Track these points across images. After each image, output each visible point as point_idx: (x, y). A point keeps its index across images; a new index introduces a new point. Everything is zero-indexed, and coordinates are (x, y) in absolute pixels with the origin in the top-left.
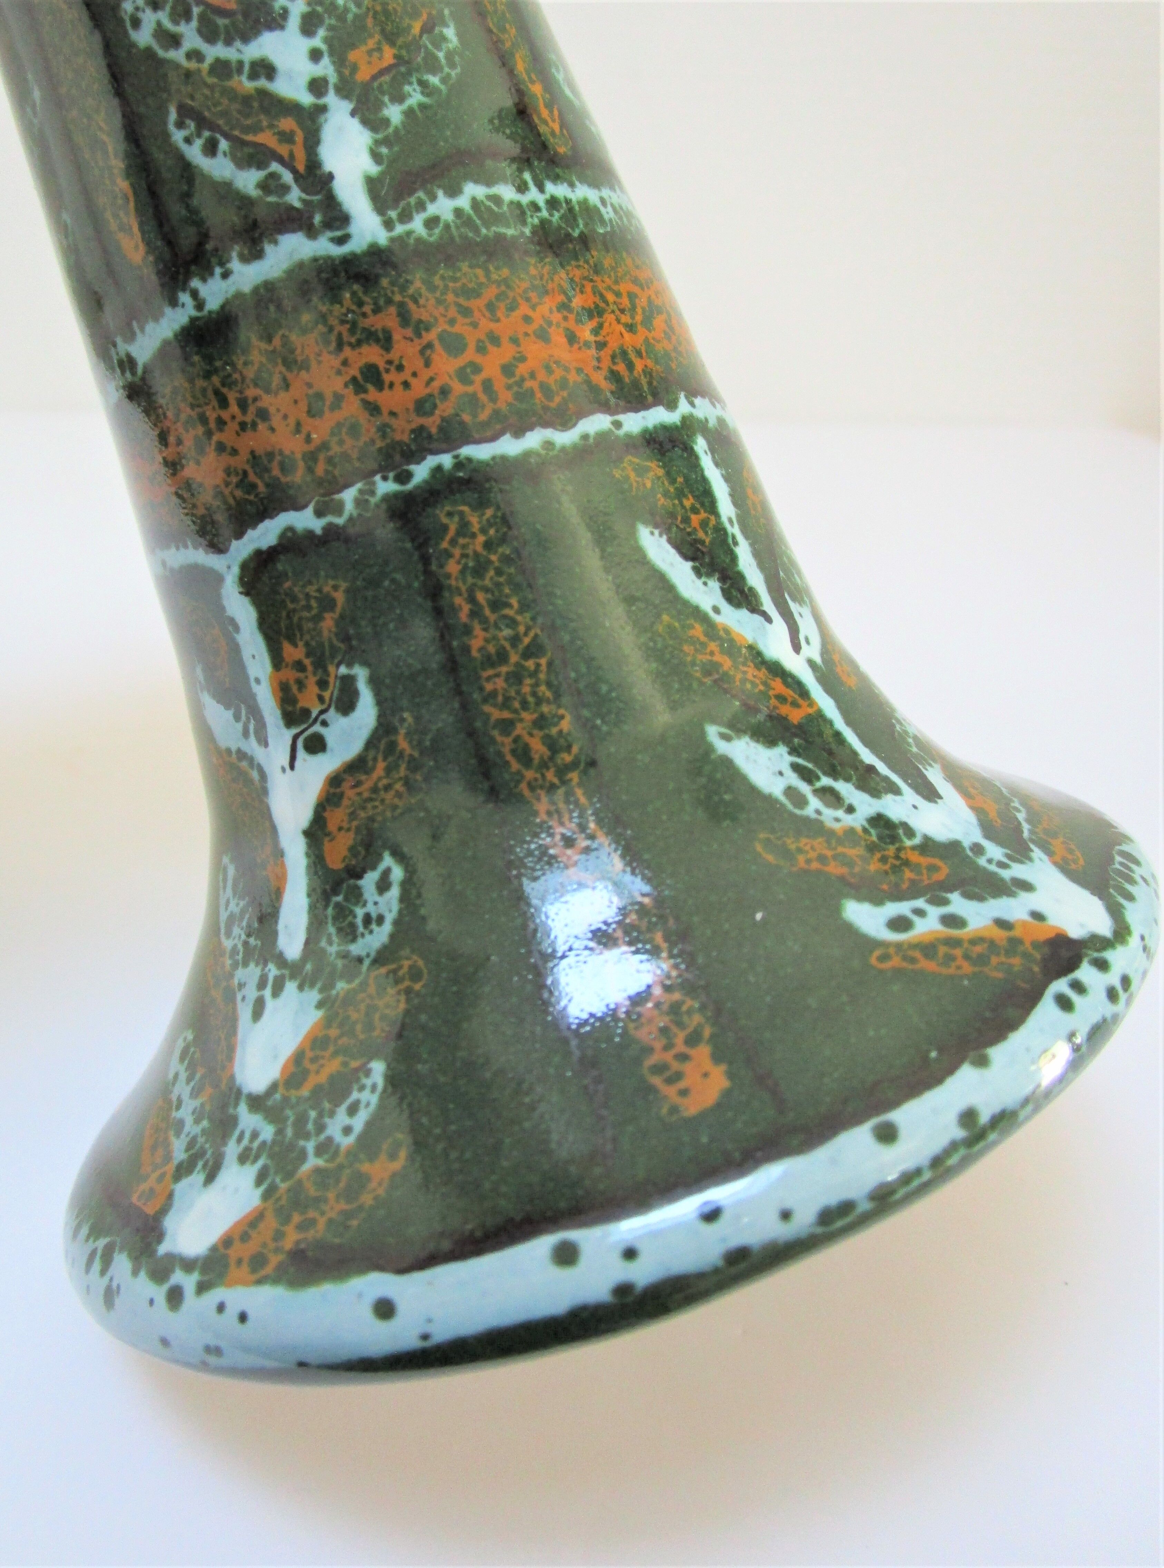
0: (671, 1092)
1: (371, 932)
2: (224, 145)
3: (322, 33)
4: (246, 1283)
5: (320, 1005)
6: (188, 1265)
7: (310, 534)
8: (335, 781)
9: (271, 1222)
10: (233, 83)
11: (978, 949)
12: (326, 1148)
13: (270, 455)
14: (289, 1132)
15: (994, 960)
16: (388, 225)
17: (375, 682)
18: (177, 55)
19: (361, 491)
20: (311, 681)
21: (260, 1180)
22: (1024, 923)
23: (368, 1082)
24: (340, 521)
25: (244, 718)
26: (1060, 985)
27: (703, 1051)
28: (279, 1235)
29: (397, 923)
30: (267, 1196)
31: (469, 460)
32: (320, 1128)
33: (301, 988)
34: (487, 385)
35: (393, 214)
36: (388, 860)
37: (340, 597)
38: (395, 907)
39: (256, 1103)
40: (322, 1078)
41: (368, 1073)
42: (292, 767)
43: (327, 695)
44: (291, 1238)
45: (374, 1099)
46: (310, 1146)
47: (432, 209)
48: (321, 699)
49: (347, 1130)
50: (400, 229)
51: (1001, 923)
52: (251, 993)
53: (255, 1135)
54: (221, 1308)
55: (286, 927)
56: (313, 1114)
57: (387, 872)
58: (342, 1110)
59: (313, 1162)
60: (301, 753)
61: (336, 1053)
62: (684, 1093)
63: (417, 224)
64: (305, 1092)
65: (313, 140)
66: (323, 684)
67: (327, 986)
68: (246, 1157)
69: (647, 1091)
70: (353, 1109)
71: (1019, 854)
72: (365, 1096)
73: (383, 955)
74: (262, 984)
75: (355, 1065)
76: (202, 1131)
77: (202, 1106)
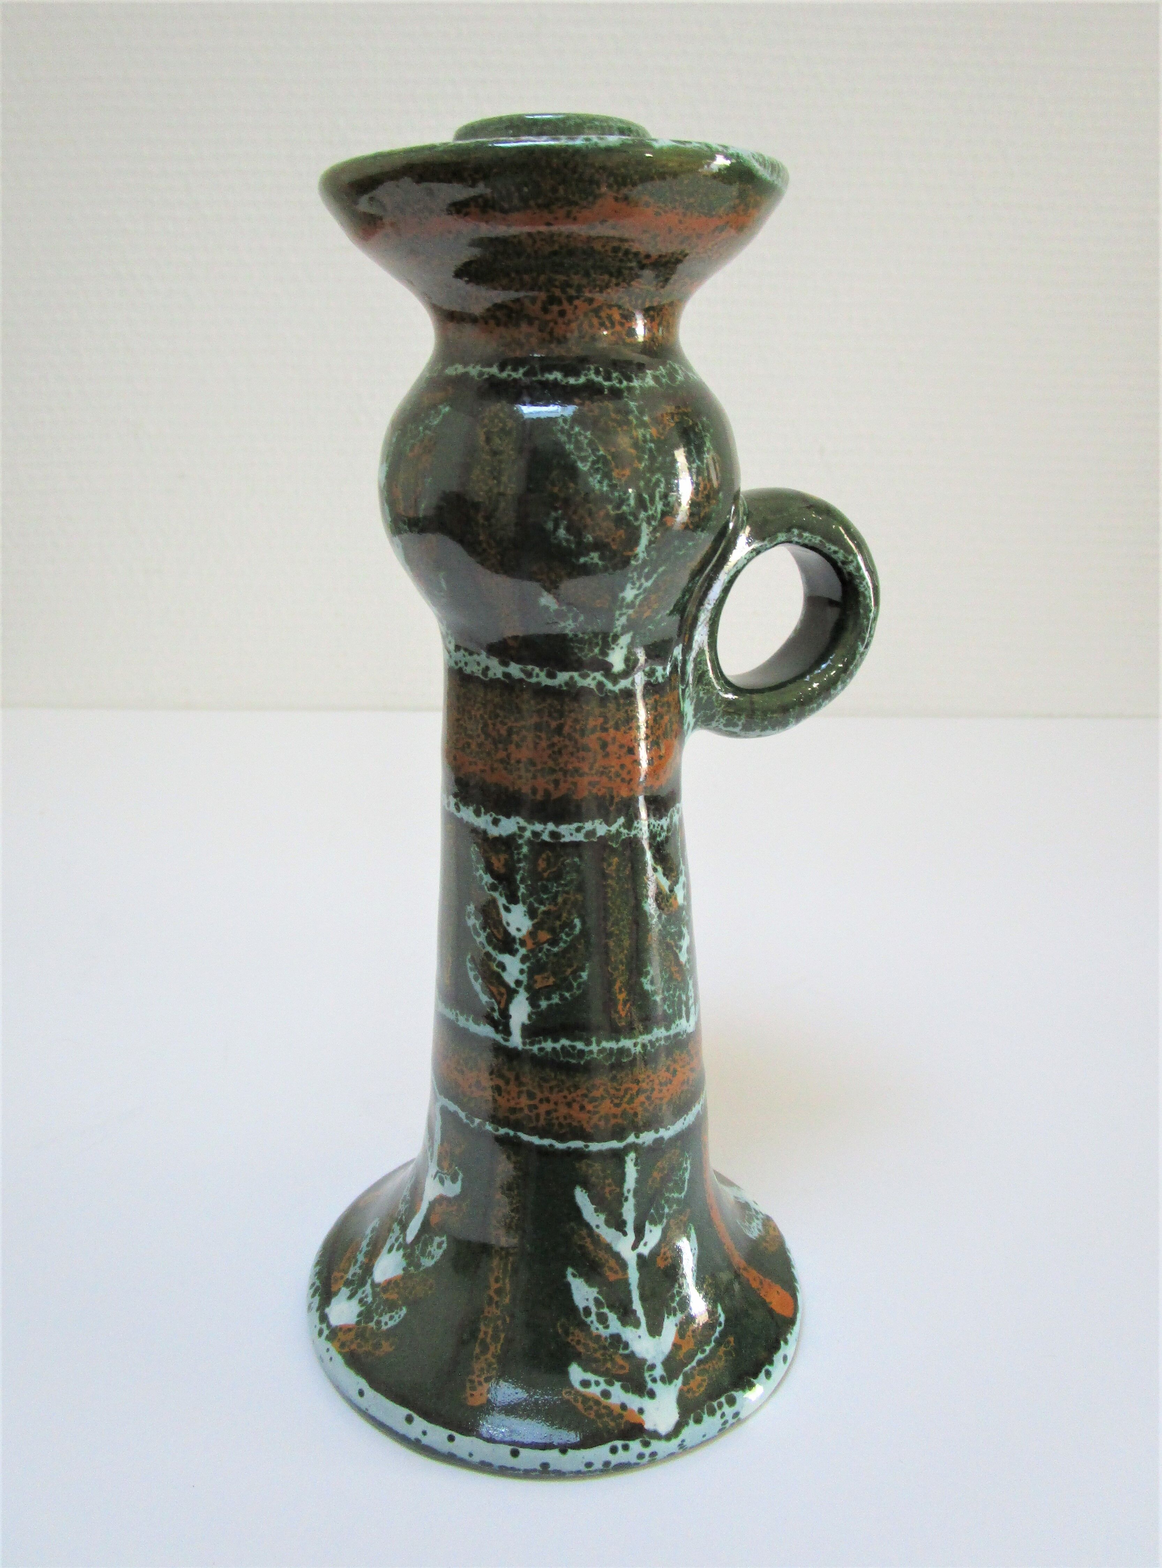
0: (469, 1392)
1: (428, 1259)
2: (480, 981)
3: (528, 964)
4: (337, 1349)
5: (404, 1269)
6: (329, 1326)
7: (463, 1122)
8: (443, 1197)
9: (353, 1333)
10: (491, 963)
11: (603, 1411)
12: (379, 1323)
14: (374, 1306)
15: (606, 1419)
16: (524, 1044)
17: (463, 1181)
19: (481, 1123)
20: (448, 1161)
21: (360, 1315)
22: (632, 1411)
23: (400, 1313)
24: (472, 1126)
26: (619, 1443)
28: (352, 1342)
29: (435, 1263)
30: (358, 1323)
31: (520, 1137)
32: (381, 1315)
33: (404, 1255)
34: (538, 1116)
35: (528, 1041)
36: (444, 1238)
37: (463, 1147)
38: (439, 1257)
39: (374, 1285)
40: (391, 1297)
41: (401, 1309)
42: (435, 1177)
43: (450, 1171)
44: (354, 1346)
45: (398, 1320)
46: (376, 1318)
47: (543, 1045)
48: (448, 1171)
49: (386, 1324)
50: (528, 1047)
51: (623, 1407)
52: (393, 1240)
53: (367, 1296)
54: (327, 1351)
55: (412, 1227)
56: (382, 1307)
57: (442, 1243)
58: (389, 1315)
59: (372, 1325)
60: (438, 1178)
61: (398, 1293)
62: (472, 1395)
63: (535, 1048)
64: (384, 1297)
65: (509, 1001)
66: (451, 1167)
67: (409, 1265)
68: (361, 1301)
69: (464, 1387)
70: (391, 1318)
71: (668, 1379)
72: (396, 1317)
73: (427, 1270)
74: (397, 1239)
75: (400, 1302)
76: (358, 1274)
77: (363, 1263)
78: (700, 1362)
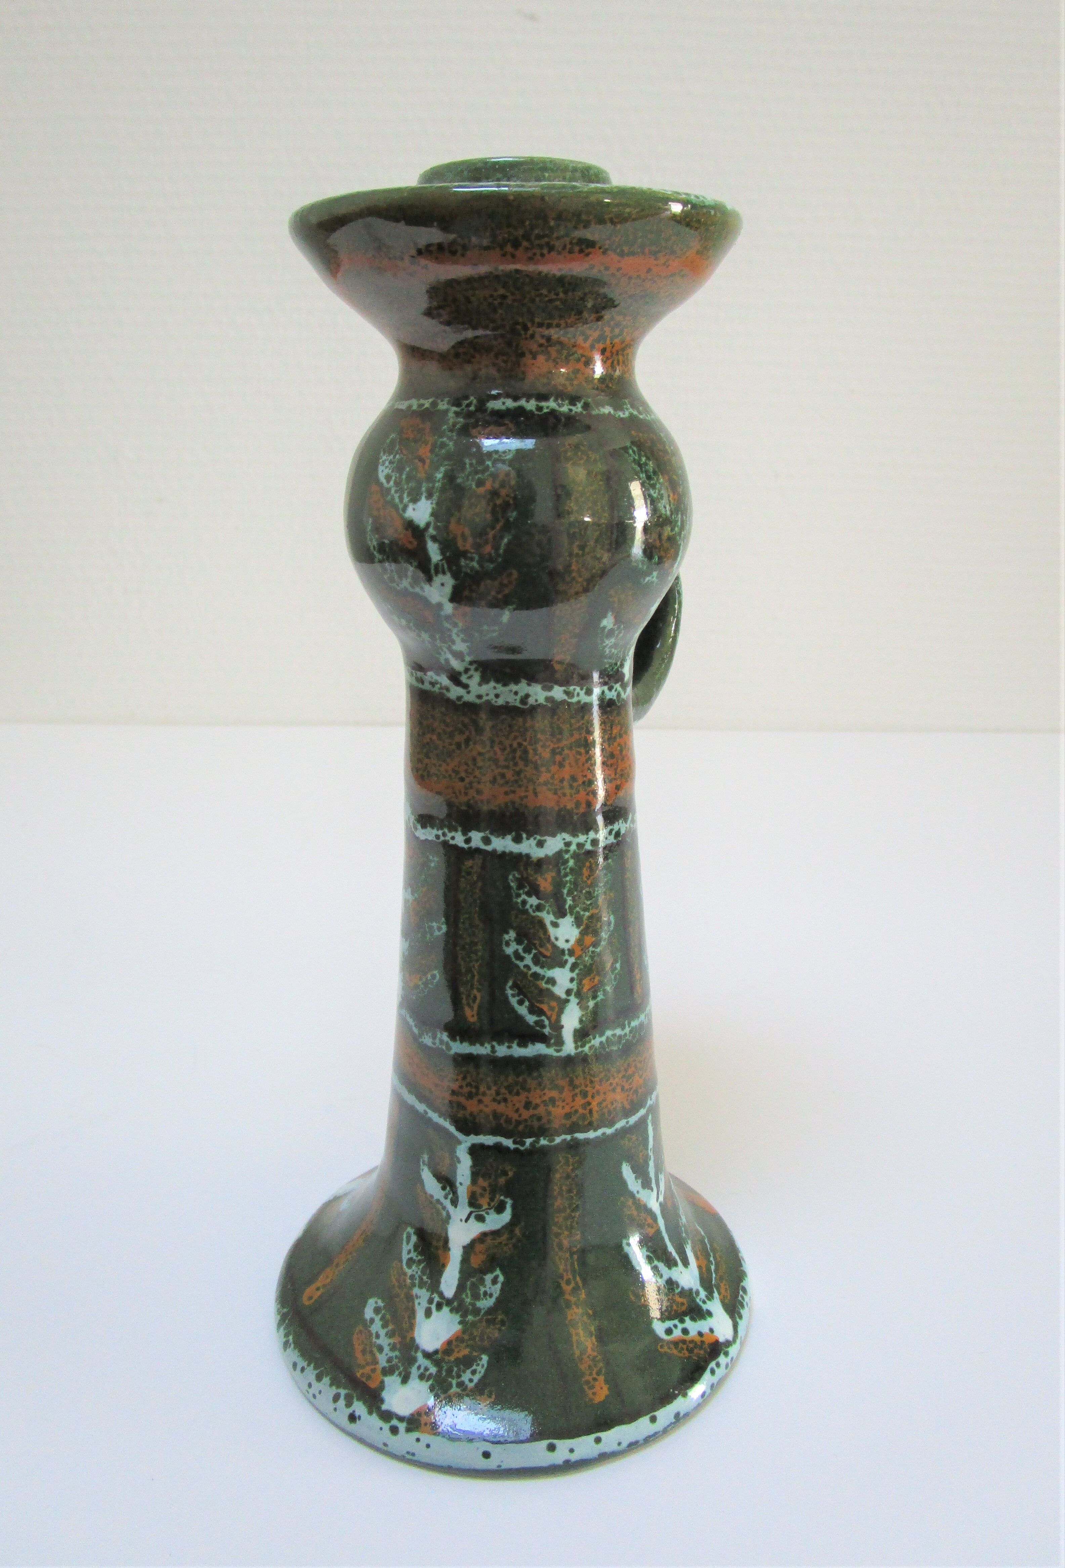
0: (590, 1392)
1: (486, 1299)
2: (527, 1003)
3: (577, 971)
4: (429, 1433)
5: (460, 1323)
6: (401, 1419)
7: (508, 1148)
8: (484, 1235)
10: (539, 983)
11: (691, 1345)
13: (502, 1115)
14: (444, 1373)
15: (696, 1351)
16: (576, 1048)
17: (514, 1207)
18: (521, 964)
19: (534, 1141)
20: (487, 1195)
21: (432, 1390)
22: (707, 1333)
23: (481, 1363)
24: (522, 1148)
25: (447, 1191)
26: (713, 1364)
27: (601, 1378)
29: (497, 1299)
30: (435, 1398)
31: (576, 1138)
32: (459, 1376)
33: (451, 1311)
34: (591, 1111)
35: (579, 1044)
36: (498, 1272)
37: (511, 1174)
38: (498, 1292)
39: (427, 1355)
40: (460, 1355)
41: (481, 1359)
42: (466, 1221)
43: (492, 1204)
45: (483, 1371)
46: (454, 1382)
47: (593, 1042)
48: (489, 1204)
49: (471, 1380)
50: (580, 1049)
51: (700, 1334)
52: (425, 1304)
53: (426, 1369)
54: (418, 1440)
55: (446, 1281)
56: (455, 1369)
57: (496, 1277)
58: (469, 1372)
59: (455, 1389)
60: (472, 1219)
61: (467, 1346)
62: (594, 1394)
63: (586, 1049)
64: (452, 1358)
65: (561, 1011)
66: (492, 1199)
67: (464, 1315)
68: (422, 1377)
69: (582, 1391)
70: (474, 1372)
71: (710, 1296)
72: (479, 1368)
73: (490, 1311)
74: (431, 1301)
75: (475, 1354)
76: (396, 1357)
77: (394, 1344)
78: (716, 1271)
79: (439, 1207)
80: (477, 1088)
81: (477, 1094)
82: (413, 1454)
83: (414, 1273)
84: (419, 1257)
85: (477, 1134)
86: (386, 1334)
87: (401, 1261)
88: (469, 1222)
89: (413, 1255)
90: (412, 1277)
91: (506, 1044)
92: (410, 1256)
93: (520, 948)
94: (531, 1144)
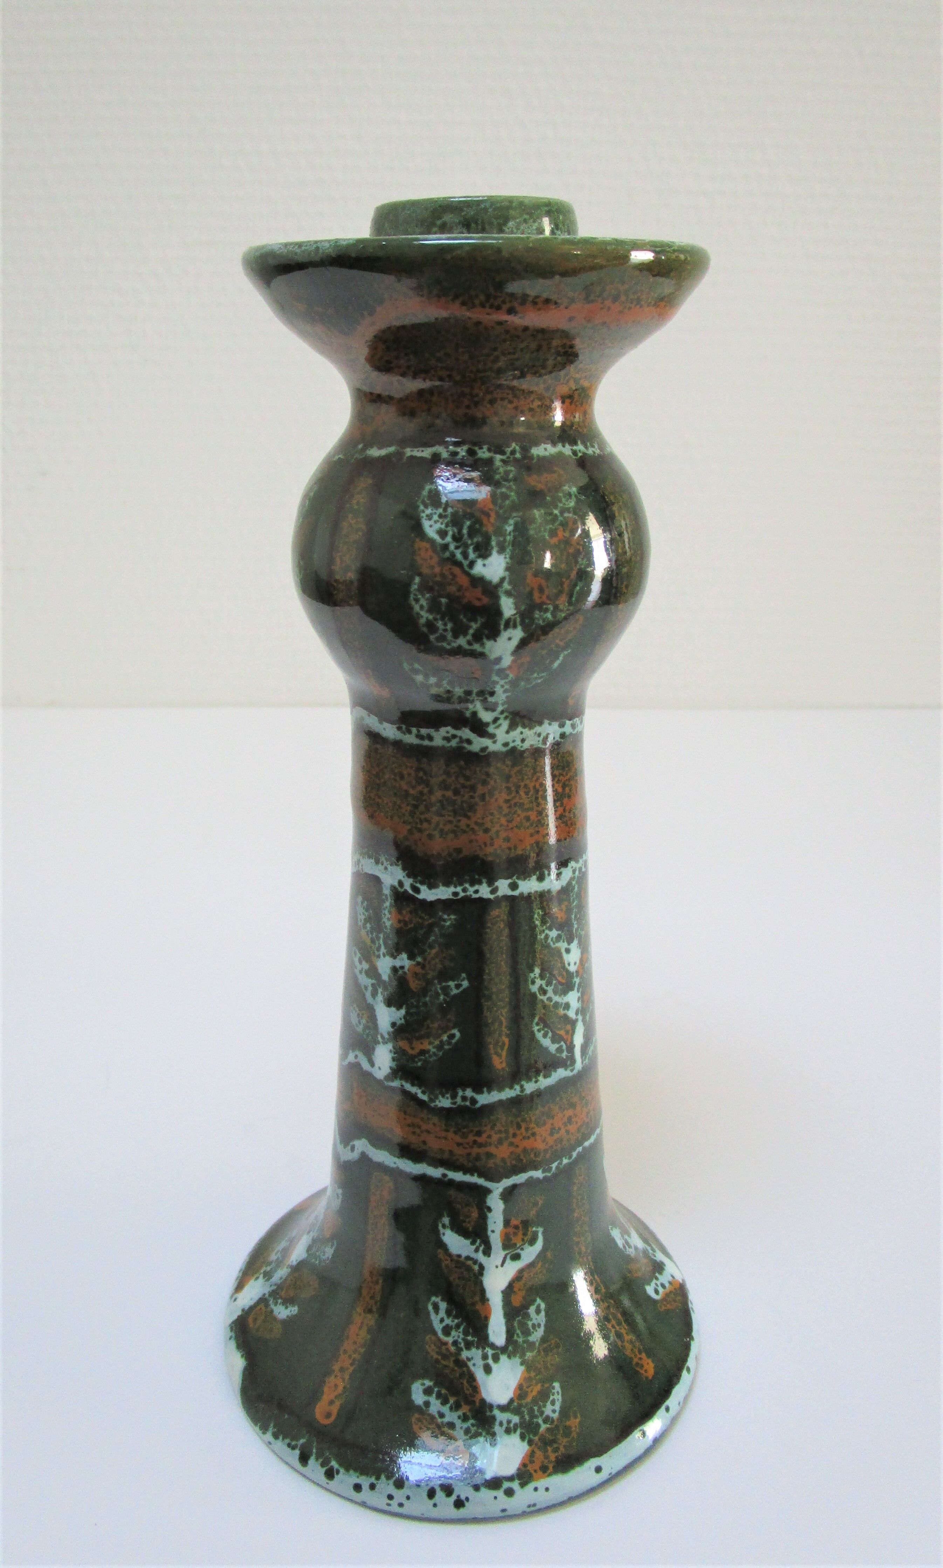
0: (642, 1372)
1: (536, 1331)
2: (550, 1034)
4: (542, 1478)
5: (522, 1364)
6: (511, 1479)
7: (538, 1180)
8: (521, 1272)
9: (539, 1454)
11: (672, 1296)
12: (547, 1420)
13: (532, 1150)
14: (527, 1417)
15: (676, 1299)
16: (582, 1062)
17: (545, 1234)
18: (544, 998)
19: (558, 1164)
20: (521, 1233)
21: (522, 1437)
23: (555, 1391)
24: (549, 1175)
25: (477, 1244)
27: (644, 1355)
28: (547, 1457)
29: (546, 1326)
30: (530, 1443)
31: (584, 1148)
32: (542, 1413)
33: (509, 1357)
35: (583, 1058)
36: (538, 1301)
37: (540, 1202)
38: (544, 1320)
39: (503, 1408)
40: (534, 1393)
41: (554, 1388)
42: (502, 1265)
43: (525, 1239)
44: (553, 1457)
45: (560, 1397)
46: (540, 1421)
47: (589, 1053)
48: (523, 1240)
49: (554, 1411)
51: (670, 1283)
52: (480, 1363)
53: (509, 1422)
54: (536, 1489)
55: (494, 1332)
56: (536, 1408)
57: (538, 1307)
58: (548, 1404)
59: (543, 1427)
60: (508, 1261)
61: (537, 1382)
62: (646, 1371)
63: (587, 1060)
64: (529, 1399)
65: (574, 1032)
66: (525, 1234)
67: (523, 1355)
68: (508, 1431)
69: (637, 1372)
70: (553, 1403)
72: (556, 1397)
73: (543, 1340)
74: (485, 1357)
75: (547, 1385)
76: (473, 1425)
77: (464, 1414)
79: (470, 1263)
80: (506, 1132)
81: (507, 1138)
82: (534, 1505)
83: (456, 1338)
84: (456, 1321)
85: (508, 1177)
86: (451, 1409)
87: (435, 1333)
88: (505, 1265)
89: (448, 1321)
90: (455, 1343)
91: (534, 1080)
92: (444, 1324)
93: (543, 983)
94: (557, 1168)
